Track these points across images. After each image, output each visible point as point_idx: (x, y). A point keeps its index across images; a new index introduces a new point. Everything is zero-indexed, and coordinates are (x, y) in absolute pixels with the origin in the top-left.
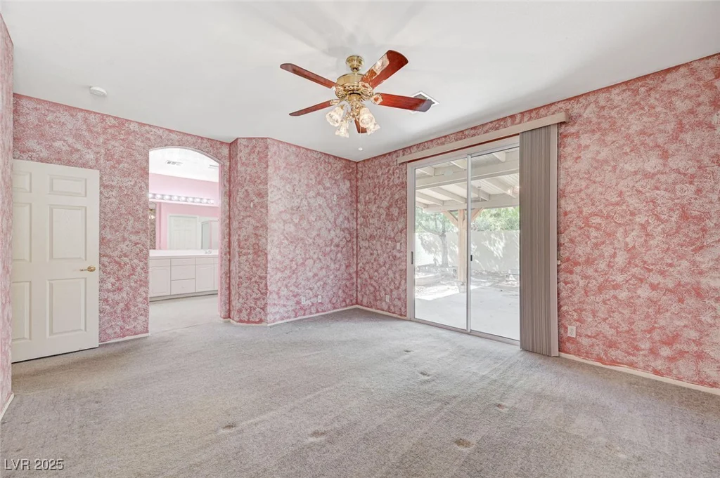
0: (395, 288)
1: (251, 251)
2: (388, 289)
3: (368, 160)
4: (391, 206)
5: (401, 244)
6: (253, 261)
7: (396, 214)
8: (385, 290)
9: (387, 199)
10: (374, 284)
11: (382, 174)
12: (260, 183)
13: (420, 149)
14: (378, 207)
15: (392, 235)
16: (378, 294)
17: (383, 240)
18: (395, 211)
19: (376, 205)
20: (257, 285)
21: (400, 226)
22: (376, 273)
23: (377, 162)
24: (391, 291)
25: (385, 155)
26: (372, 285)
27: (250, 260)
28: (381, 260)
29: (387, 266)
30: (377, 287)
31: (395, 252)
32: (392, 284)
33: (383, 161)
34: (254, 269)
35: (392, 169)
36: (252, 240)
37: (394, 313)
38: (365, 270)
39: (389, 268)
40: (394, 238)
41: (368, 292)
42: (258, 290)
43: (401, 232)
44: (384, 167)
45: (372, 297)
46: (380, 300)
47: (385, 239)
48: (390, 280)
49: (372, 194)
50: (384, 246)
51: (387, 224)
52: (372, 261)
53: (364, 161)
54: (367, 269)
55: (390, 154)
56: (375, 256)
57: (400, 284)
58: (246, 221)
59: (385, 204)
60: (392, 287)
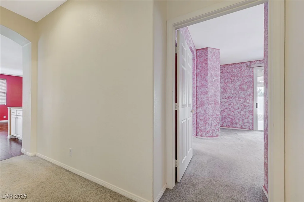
0: (245, 118)
1: (213, 103)
2: (241, 119)
3: (227, 65)
4: (243, 84)
5: (249, 100)
6: (214, 107)
7: (246, 88)
8: (238, 119)
9: (240, 81)
10: (231, 117)
11: (237, 71)
12: (217, 70)
13: (261, 62)
14: (234, 85)
15: (243, 96)
16: (234, 121)
17: (237, 99)
18: (245, 87)
19: (233, 84)
20: (215, 119)
21: (249, 93)
22: (233, 113)
23: (233, 66)
24: (243, 120)
25: (238, 63)
26: (229, 118)
27: (213, 107)
28: (236, 107)
29: (240, 109)
30: (233, 119)
31: (245, 104)
32: (244, 117)
33: (237, 66)
34: (215, 111)
35: (243, 69)
36: (214, 97)
37: (245, 129)
38: (224, 111)
39: (242, 110)
40: (245, 98)
41: (227, 121)
42: (216, 121)
43: (249, 95)
44: (238, 68)
45: (229, 123)
46: (235, 124)
47: (239, 98)
48: (242, 115)
49: (229, 79)
50: (238, 101)
51: (240, 92)
52: (230, 108)
53: (224, 65)
54: (226, 111)
55: (242, 63)
56: (231, 105)
57: (249, 116)
58: (211, 88)
59: (238, 84)
60: (244, 118)
